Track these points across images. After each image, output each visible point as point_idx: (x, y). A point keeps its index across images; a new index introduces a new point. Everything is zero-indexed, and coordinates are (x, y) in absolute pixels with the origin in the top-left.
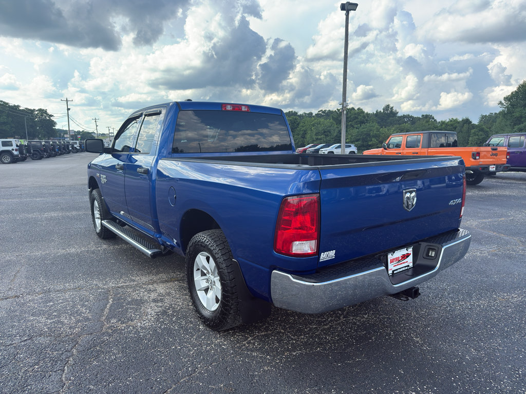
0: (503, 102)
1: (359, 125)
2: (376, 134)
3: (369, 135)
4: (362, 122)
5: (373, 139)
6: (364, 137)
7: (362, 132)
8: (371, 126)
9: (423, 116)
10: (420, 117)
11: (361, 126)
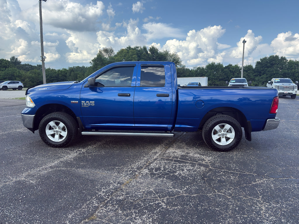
0: (92, 62)
1: (4, 69)
2: (18, 75)
3: (14, 75)
4: (6, 67)
5: (17, 78)
6: (10, 76)
7: (8, 73)
8: (14, 70)
9: (38, 65)
10: (36, 66)
11: (5, 69)
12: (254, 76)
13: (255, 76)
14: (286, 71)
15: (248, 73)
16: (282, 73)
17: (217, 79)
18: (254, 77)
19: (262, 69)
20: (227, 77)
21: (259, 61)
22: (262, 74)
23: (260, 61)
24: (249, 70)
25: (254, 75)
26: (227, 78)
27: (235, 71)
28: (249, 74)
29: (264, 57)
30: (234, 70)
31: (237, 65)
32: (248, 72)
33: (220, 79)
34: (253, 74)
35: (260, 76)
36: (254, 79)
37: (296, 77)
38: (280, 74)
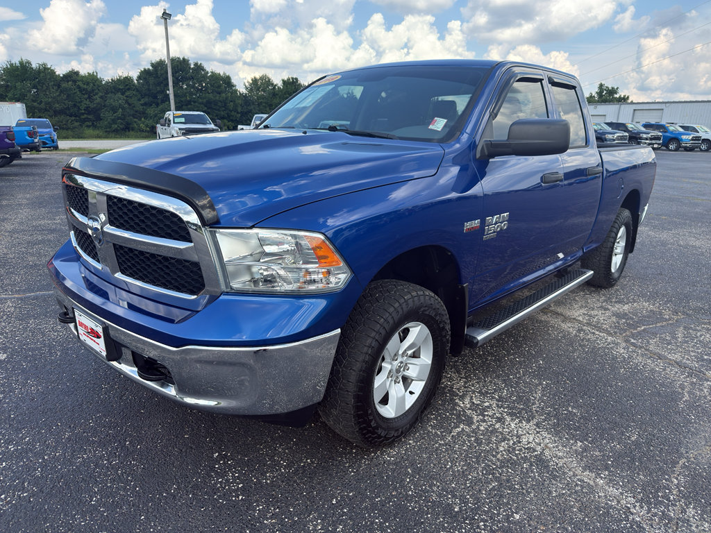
12: (142, 105)
13: (145, 104)
14: (211, 96)
15: (127, 97)
16: (205, 100)
17: (46, 110)
18: (143, 109)
19: (158, 89)
20: (75, 105)
21: (149, 69)
22: (159, 101)
23: (151, 68)
24: (128, 89)
25: (142, 102)
26: (76, 109)
27: (93, 90)
28: (130, 101)
29: (158, 60)
30: (89, 88)
31: (95, 74)
32: (127, 94)
33: (55, 112)
34: (139, 100)
35: (157, 105)
36: (144, 113)
37: (231, 111)
38: (200, 104)
